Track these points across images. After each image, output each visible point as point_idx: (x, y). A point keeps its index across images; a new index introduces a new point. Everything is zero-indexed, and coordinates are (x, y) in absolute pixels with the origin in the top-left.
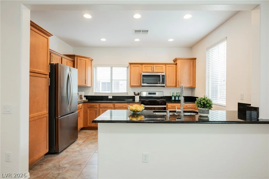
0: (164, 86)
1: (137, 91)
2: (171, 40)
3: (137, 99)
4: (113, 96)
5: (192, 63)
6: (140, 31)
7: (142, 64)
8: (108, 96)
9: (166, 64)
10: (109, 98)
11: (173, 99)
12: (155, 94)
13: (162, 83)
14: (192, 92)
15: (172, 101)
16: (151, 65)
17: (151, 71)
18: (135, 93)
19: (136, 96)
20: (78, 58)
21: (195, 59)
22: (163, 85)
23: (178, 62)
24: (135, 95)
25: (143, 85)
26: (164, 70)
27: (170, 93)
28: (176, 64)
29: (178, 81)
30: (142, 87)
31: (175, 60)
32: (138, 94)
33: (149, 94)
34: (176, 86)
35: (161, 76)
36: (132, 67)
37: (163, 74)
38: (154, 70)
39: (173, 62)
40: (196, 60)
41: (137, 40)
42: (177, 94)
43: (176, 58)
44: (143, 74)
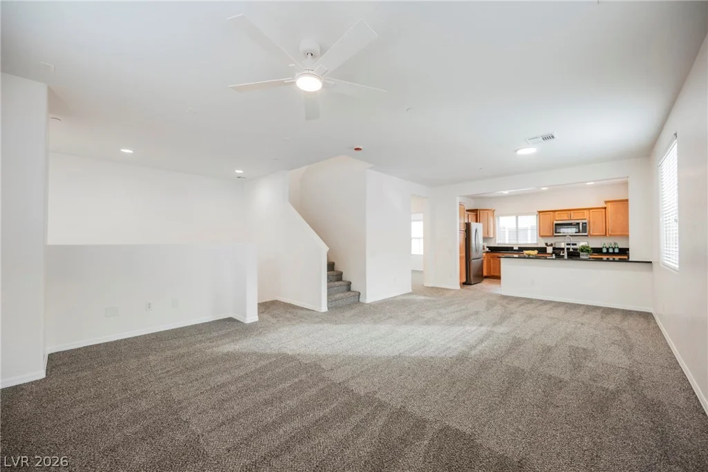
0: (587, 236)
1: (551, 241)
3: (550, 250)
4: (519, 248)
5: (623, 205)
7: (554, 211)
8: (513, 247)
9: (589, 209)
10: (514, 249)
11: (605, 251)
12: (575, 244)
13: (583, 232)
16: (567, 212)
17: (567, 219)
18: (547, 244)
19: (548, 247)
22: (584, 234)
24: (545, 246)
25: (556, 234)
26: (586, 217)
27: (599, 244)
28: (605, 208)
30: (555, 237)
32: (551, 245)
34: (606, 235)
35: (581, 223)
36: (542, 215)
37: (584, 221)
38: (572, 217)
40: (629, 202)
44: (555, 222)
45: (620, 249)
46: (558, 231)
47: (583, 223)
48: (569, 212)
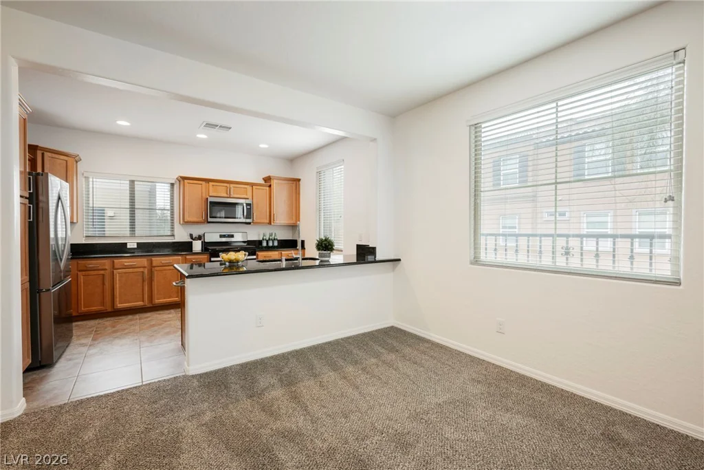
0: (249, 223)
1: (197, 231)
2: (262, 146)
3: (197, 246)
4: (138, 244)
5: (294, 185)
6: (217, 126)
7: (207, 181)
8: (126, 244)
9: (252, 185)
10: (128, 247)
11: (264, 244)
12: (232, 236)
13: (247, 218)
14: (294, 233)
15: (263, 247)
16: (225, 185)
17: (225, 195)
18: (191, 236)
19: (194, 242)
20: (46, 154)
21: (299, 180)
22: (248, 221)
23: (274, 183)
24: (190, 240)
25: (210, 220)
26: (249, 196)
27: (259, 235)
28: (270, 186)
29: (274, 215)
30: (209, 224)
31: (268, 180)
32: (199, 238)
33: (221, 236)
34: (270, 223)
35: (245, 205)
36: (187, 185)
37: (248, 202)
38: (232, 193)
39: (263, 182)
40: (301, 182)
41: (202, 136)
42: (264, 235)
43: (269, 176)
44: (210, 199)
45: (280, 241)
46: (213, 215)
47: (247, 204)
48: (228, 185)
